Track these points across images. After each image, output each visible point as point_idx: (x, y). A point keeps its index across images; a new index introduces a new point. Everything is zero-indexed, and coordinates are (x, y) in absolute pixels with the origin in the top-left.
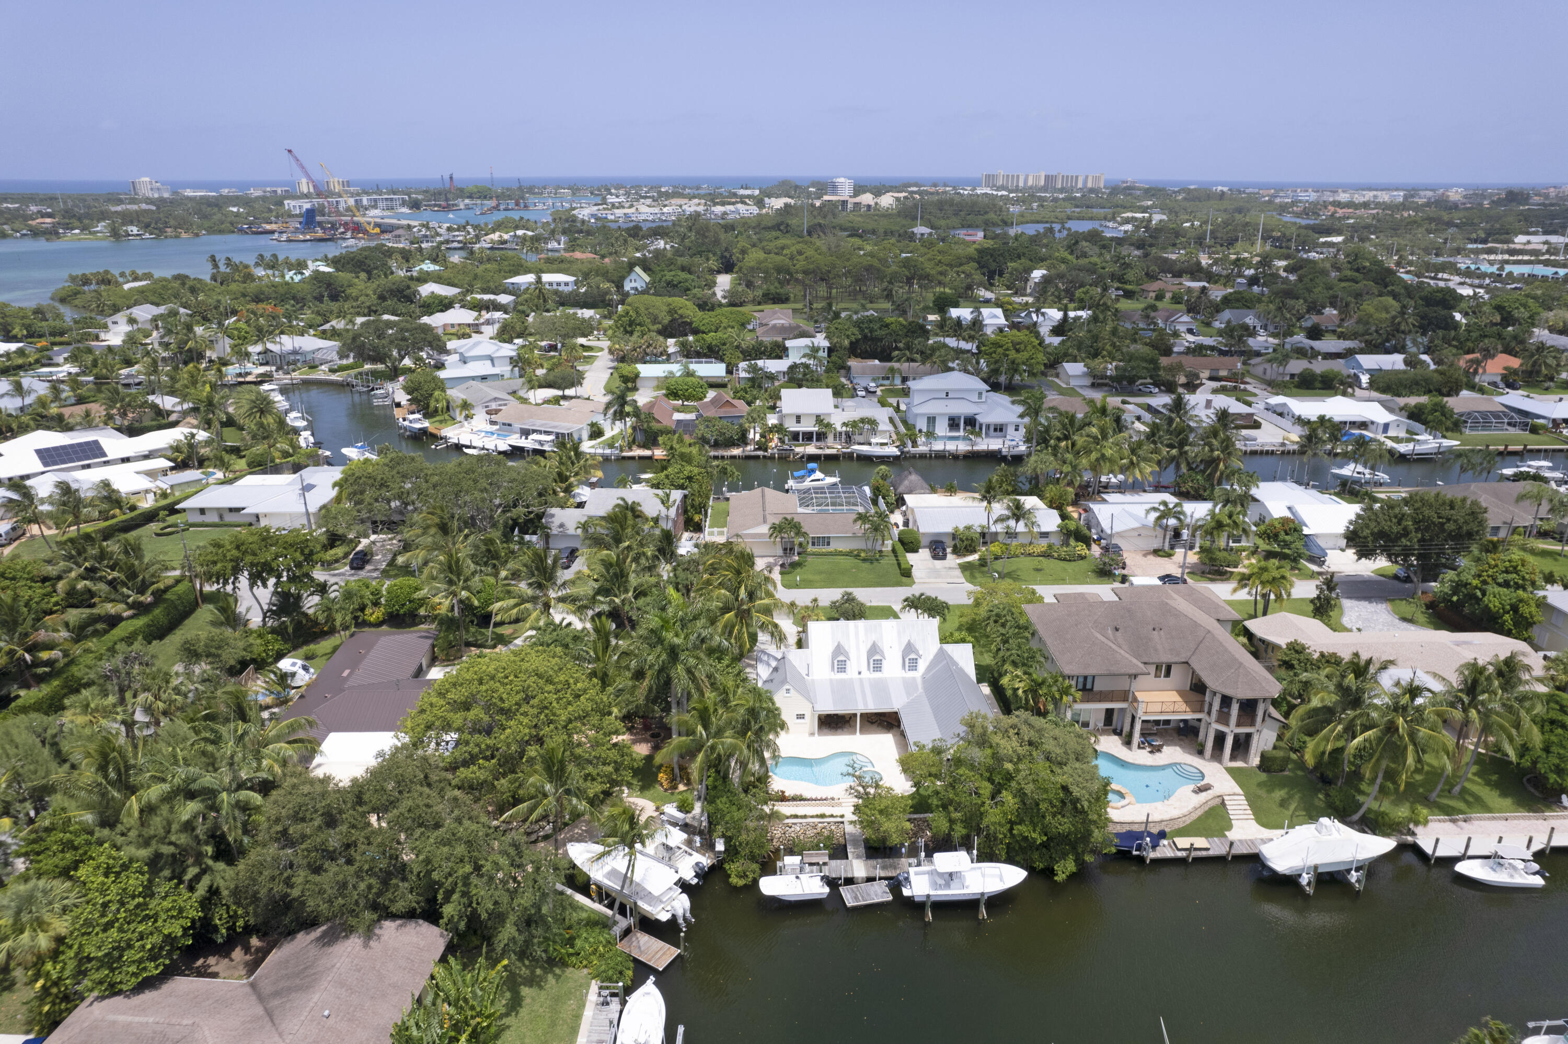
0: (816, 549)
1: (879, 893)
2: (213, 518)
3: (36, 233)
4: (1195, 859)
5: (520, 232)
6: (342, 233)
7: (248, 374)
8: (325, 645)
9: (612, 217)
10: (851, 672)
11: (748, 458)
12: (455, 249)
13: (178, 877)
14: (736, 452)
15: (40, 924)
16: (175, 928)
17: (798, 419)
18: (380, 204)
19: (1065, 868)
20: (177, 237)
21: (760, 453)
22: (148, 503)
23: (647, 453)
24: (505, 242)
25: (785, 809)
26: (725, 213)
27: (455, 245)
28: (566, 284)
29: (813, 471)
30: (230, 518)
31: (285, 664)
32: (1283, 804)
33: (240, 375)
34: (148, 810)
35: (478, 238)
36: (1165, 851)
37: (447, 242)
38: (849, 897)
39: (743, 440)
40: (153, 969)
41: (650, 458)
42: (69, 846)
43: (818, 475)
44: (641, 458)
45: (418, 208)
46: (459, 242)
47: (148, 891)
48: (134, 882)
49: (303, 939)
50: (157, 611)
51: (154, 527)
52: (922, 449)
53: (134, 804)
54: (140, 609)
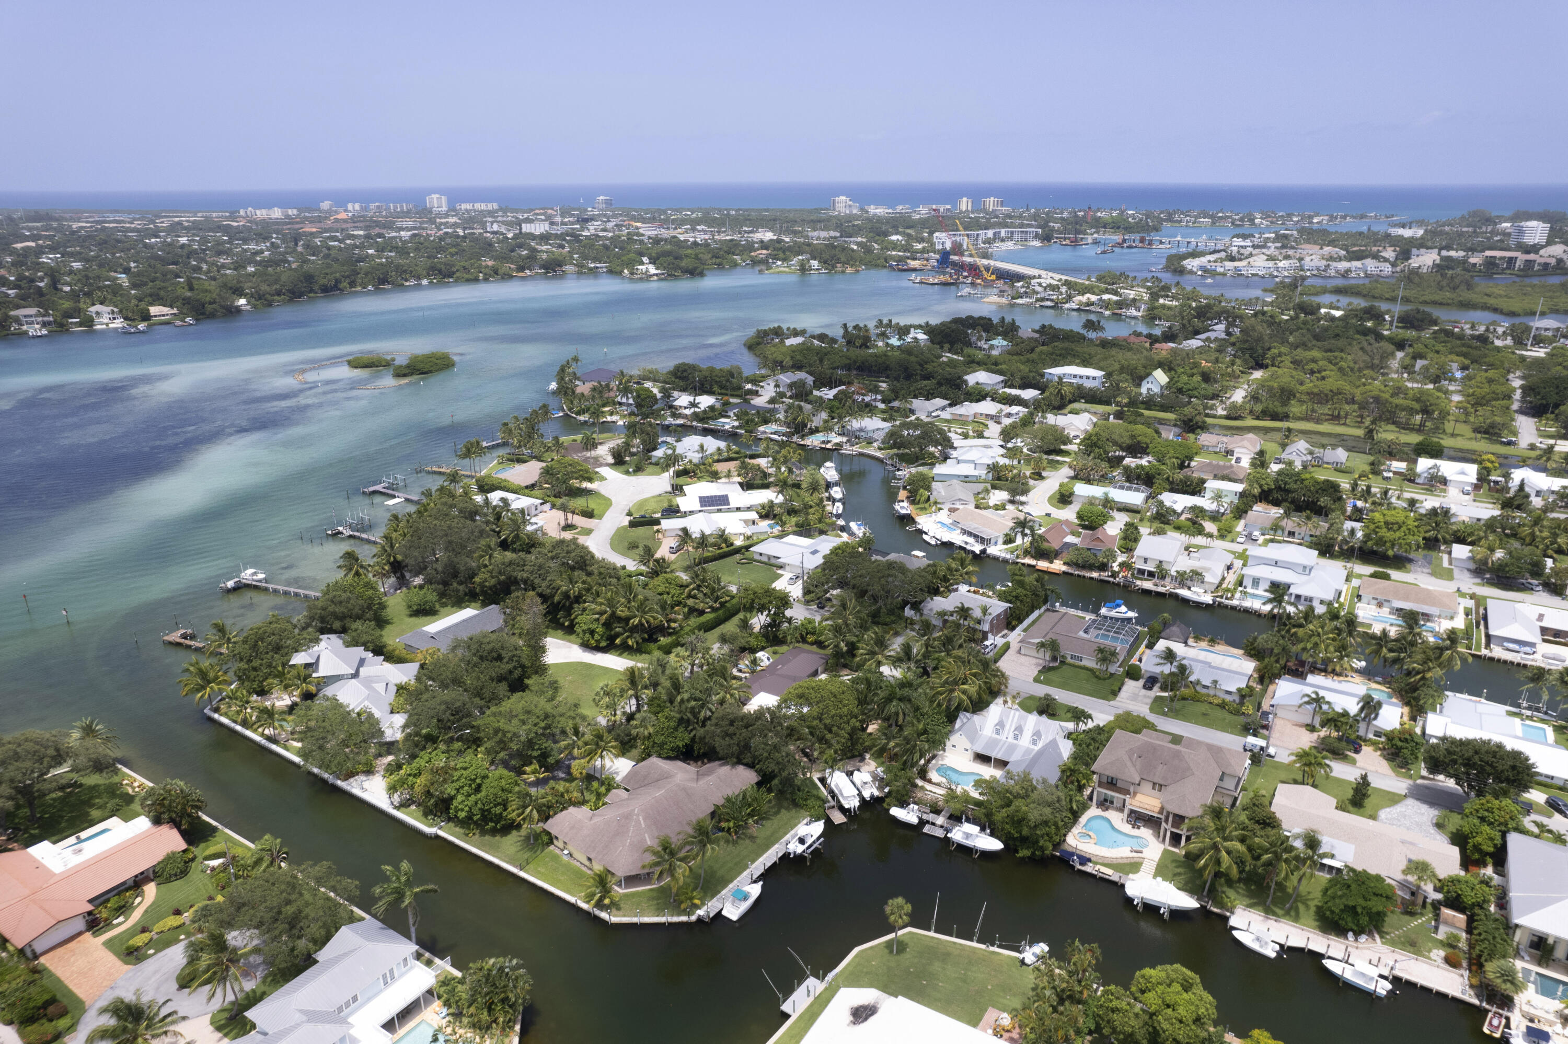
0: (1072, 661)
1: (940, 833)
2: (765, 559)
3: (755, 262)
4: (1101, 878)
5: (1106, 297)
6: (966, 277)
7: (829, 442)
8: (784, 649)
9: (1222, 270)
10: (1002, 737)
11: (1102, 581)
12: (1047, 307)
13: (686, 727)
14: (1095, 575)
15: (646, 728)
16: (681, 744)
17: (1146, 560)
18: (1016, 236)
19: (1024, 853)
20: (843, 272)
21: (1111, 579)
22: (739, 542)
23: (1032, 562)
24: (1092, 304)
25: (928, 786)
26: (1348, 271)
27: (1049, 303)
28: (1094, 378)
29: (1119, 606)
30: (773, 561)
31: (760, 654)
32: (1179, 874)
33: (824, 442)
34: (682, 701)
35: (1069, 298)
36: (1089, 868)
37: (1042, 299)
38: (927, 829)
39: (1103, 567)
40: (671, 754)
41: (1034, 566)
42: (659, 705)
43: (1123, 609)
44: (1029, 566)
45: (1049, 241)
46: (1052, 300)
47: (676, 729)
48: (672, 724)
49: (717, 763)
50: (720, 612)
51: (738, 557)
52: (1235, 602)
53: (679, 698)
54: (714, 610)
